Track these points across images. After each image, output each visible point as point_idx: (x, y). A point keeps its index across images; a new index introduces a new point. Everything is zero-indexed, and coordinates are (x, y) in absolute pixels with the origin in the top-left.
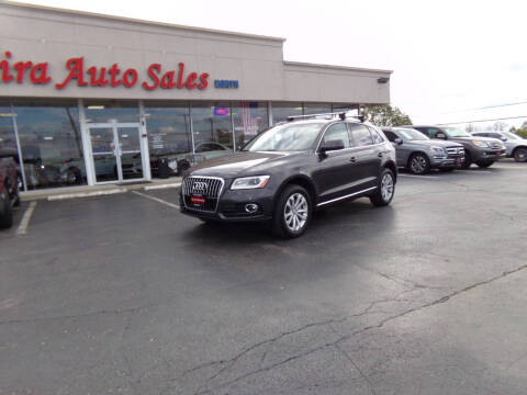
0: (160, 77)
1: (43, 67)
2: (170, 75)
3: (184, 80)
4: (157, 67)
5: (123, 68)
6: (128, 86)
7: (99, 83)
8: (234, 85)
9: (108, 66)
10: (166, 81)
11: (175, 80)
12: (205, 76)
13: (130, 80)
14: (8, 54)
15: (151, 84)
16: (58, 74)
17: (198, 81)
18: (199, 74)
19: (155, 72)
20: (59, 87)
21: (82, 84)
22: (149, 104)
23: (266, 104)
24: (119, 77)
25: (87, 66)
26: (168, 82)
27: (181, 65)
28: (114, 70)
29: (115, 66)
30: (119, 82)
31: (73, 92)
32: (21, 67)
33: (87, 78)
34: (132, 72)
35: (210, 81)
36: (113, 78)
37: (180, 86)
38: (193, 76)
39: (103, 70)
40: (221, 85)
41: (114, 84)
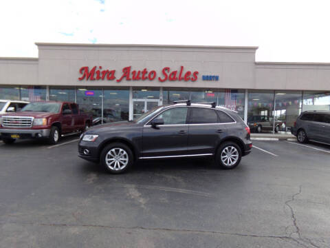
0: (168, 74)
1: (113, 72)
2: (174, 73)
3: (183, 75)
4: (167, 69)
5: (149, 70)
6: (151, 79)
7: (136, 78)
8: (216, 78)
9: (142, 70)
10: (172, 77)
11: (177, 76)
12: (196, 73)
13: (152, 76)
14: (100, 67)
15: (163, 78)
16: (118, 75)
17: (191, 76)
18: (192, 72)
19: (166, 72)
20: (118, 81)
21: (128, 79)
22: (165, 89)
23: (243, 91)
24: (147, 75)
25: (132, 70)
26: (173, 76)
27: (182, 67)
28: (145, 72)
29: (145, 69)
30: (146, 78)
31: (125, 83)
32: (104, 72)
33: (131, 76)
34: (153, 72)
35: (199, 77)
36: (143, 76)
37: (180, 79)
38: (188, 73)
39: (139, 72)
40: (206, 78)
41: (144, 79)
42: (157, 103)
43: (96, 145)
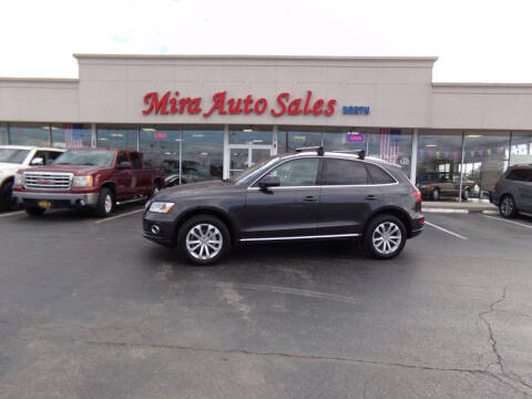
0: (287, 105)
1: (198, 101)
2: (297, 102)
3: (311, 106)
4: (286, 95)
5: (256, 98)
6: (259, 113)
7: (235, 111)
8: (366, 111)
9: (244, 97)
10: (293, 109)
11: (302, 107)
12: (332, 103)
13: (260, 108)
14: (177, 94)
15: (278, 110)
16: (206, 106)
17: (324, 108)
18: (326, 101)
19: (284, 100)
20: (206, 116)
21: (222, 113)
22: (281, 128)
23: (410, 131)
24: (252, 106)
25: (228, 98)
26: (295, 108)
27: (310, 93)
28: (249, 100)
29: (249, 97)
30: (251, 110)
31: (216, 119)
32: (183, 102)
33: (226, 108)
34: (263, 101)
35: (338, 108)
36: (246, 107)
37: (306, 112)
38: (320, 103)
39: (240, 100)
40: (349, 111)
41: (247, 112)
42: (269, 151)
43: (171, 219)
